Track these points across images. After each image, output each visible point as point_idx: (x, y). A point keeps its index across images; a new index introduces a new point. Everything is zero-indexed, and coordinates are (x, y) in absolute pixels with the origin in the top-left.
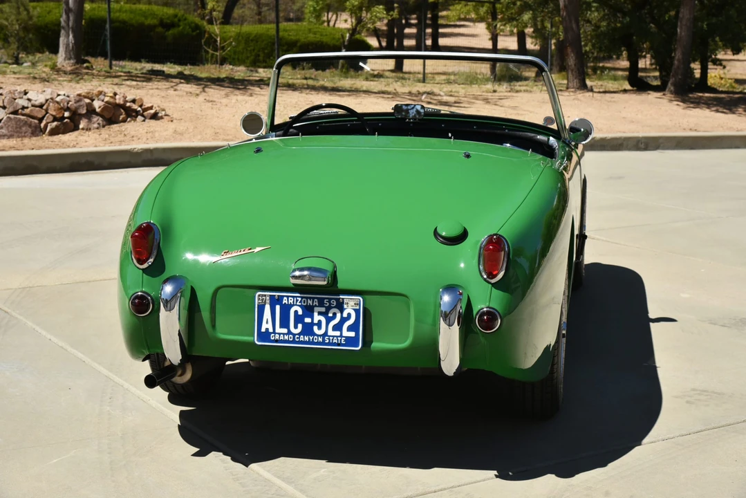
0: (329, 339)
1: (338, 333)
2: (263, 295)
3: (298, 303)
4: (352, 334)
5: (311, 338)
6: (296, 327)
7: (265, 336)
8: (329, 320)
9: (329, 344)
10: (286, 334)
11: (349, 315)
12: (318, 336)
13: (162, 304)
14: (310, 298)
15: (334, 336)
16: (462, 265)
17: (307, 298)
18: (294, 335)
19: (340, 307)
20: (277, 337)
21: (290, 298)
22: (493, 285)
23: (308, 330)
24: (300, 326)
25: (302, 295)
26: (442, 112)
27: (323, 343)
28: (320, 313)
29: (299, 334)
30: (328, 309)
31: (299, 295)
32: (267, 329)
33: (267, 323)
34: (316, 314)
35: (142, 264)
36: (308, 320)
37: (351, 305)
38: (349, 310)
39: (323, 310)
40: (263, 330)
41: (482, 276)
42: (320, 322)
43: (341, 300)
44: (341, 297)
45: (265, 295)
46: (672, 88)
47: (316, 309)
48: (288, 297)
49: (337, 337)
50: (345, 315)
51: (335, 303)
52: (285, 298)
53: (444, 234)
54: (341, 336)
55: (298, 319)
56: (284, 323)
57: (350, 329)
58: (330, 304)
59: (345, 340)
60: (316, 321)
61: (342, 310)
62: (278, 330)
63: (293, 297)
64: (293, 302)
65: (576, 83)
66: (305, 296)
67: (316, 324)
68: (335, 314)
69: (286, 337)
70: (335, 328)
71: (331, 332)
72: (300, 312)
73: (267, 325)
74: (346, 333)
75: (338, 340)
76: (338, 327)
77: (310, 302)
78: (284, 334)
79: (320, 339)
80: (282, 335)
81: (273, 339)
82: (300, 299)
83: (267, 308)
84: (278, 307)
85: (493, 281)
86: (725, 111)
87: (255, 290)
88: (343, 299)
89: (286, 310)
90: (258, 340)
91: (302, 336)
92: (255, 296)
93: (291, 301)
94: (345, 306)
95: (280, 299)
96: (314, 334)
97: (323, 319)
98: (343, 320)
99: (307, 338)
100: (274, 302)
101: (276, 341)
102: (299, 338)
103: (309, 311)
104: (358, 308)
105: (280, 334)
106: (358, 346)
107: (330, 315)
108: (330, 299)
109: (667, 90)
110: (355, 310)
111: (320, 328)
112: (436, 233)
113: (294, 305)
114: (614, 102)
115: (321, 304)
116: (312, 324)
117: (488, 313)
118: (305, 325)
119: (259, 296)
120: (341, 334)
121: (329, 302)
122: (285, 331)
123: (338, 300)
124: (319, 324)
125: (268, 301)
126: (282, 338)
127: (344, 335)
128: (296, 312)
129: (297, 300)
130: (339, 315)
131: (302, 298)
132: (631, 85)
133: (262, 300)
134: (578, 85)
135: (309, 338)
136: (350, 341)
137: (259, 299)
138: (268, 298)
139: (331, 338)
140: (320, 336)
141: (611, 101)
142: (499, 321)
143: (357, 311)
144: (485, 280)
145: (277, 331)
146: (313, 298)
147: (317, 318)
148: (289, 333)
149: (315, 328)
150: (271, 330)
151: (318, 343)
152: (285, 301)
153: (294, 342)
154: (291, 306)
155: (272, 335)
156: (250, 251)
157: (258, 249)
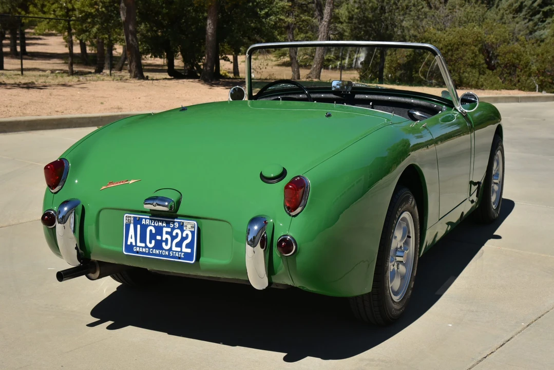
0: (173, 253)
1: (179, 249)
3: (152, 224)
4: (189, 251)
5: (161, 252)
6: (150, 242)
7: (130, 248)
8: (173, 238)
9: (173, 257)
10: (144, 247)
11: (187, 235)
12: (165, 250)
14: (161, 221)
15: (176, 251)
17: (158, 220)
18: (149, 248)
19: (181, 227)
20: (138, 249)
22: (293, 217)
23: (158, 245)
24: (153, 242)
27: (168, 256)
28: (167, 233)
29: (153, 248)
30: (173, 229)
31: (153, 218)
32: (131, 243)
33: (131, 238)
34: (164, 233)
35: (52, 189)
36: (159, 238)
37: (189, 228)
38: (187, 232)
39: (169, 230)
40: (129, 243)
41: (285, 209)
42: (167, 239)
44: (182, 221)
45: (130, 217)
47: (164, 229)
48: (146, 219)
49: (179, 252)
51: (177, 225)
52: (144, 220)
54: (181, 251)
55: (153, 236)
56: (143, 240)
57: (188, 246)
58: (174, 226)
59: (184, 255)
60: (164, 239)
61: (182, 231)
62: (139, 244)
63: (149, 219)
66: (157, 218)
67: (164, 241)
68: (177, 234)
69: (144, 250)
70: (177, 245)
71: (174, 248)
72: (154, 231)
73: (131, 240)
74: (185, 250)
75: (179, 254)
76: (179, 245)
77: (160, 224)
78: (142, 247)
79: (167, 253)
80: (141, 248)
81: (135, 250)
82: (153, 221)
83: (132, 226)
84: (139, 226)
85: (293, 214)
87: (124, 213)
88: (183, 223)
89: (144, 228)
90: (125, 251)
91: (154, 250)
92: (124, 217)
93: (148, 222)
94: (185, 228)
95: (139, 221)
96: (163, 249)
97: (169, 238)
98: (183, 239)
99: (157, 252)
100: (137, 222)
101: (137, 252)
102: (152, 251)
103: (159, 230)
104: (193, 230)
105: (140, 247)
106: (192, 261)
107: (174, 234)
108: (174, 222)
110: (191, 231)
111: (167, 244)
112: (262, 175)
113: (149, 225)
115: (168, 225)
116: (161, 241)
117: (285, 240)
118: (157, 241)
119: (126, 217)
120: (181, 249)
121: (174, 224)
122: (143, 245)
123: (180, 223)
124: (166, 241)
125: (132, 221)
126: (141, 250)
127: (183, 251)
128: (151, 231)
130: (180, 235)
131: (155, 220)
133: (129, 220)
135: (159, 252)
136: (188, 256)
137: (126, 219)
138: (132, 219)
140: (167, 250)
143: (193, 233)
144: (287, 213)
145: (138, 245)
146: (163, 221)
147: (165, 236)
148: (146, 247)
149: (164, 244)
150: (134, 244)
151: (165, 256)
152: (143, 222)
153: (149, 254)
154: (147, 226)
155: (134, 247)
156: (126, 183)
157: (132, 181)
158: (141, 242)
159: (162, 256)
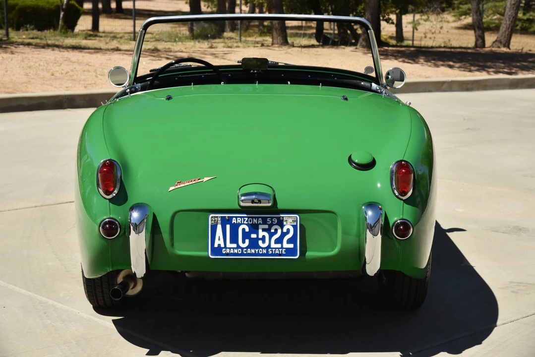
0: (272, 251)
1: (279, 246)
2: (215, 217)
3: (245, 222)
4: (291, 246)
5: (257, 251)
6: (244, 242)
7: (217, 250)
8: (271, 235)
9: (272, 255)
10: (236, 248)
11: (288, 230)
12: (262, 248)
13: (132, 227)
14: (255, 218)
15: (276, 248)
16: (379, 185)
17: (253, 218)
18: (242, 249)
19: (281, 224)
20: (228, 251)
21: (238, 219)
22: (405, 201)
23: (254, 244)
24: (247, 241)
25: (248, 216)
27: (267, 254)
28: (264, 230)
29: (247, 248)
30: (271, 226)
31: (246, 215)
32: (219, 245)
33: (219, 239)
34: (260, 231)
35: (108, 195)
36: (254, 236)
37: (290, 223)
38: (288, 226)
39: (266, 227)
40: (216, 245)
41: (395, 194)
42: (264, 237)
43: (281, 218)
44: (281, 216)
45: (217, 217)
46: (364, 43)
47: (260, 226)
48: (236, 217)
49: (278, 248)
50: (285, 230)
51: (276, 221)
52: (234, 219)
53: (356, 161)
54: (282, 248)
55: (246, 235)
56: (234, 239)
57: (289, 242)
58: (272, 222)
59: (285, 251)
60: (260, 237)
61: (282, 226)
62: (229, 245)
63: (241, 217)
64: (241, 221)
66: (251, 216)
67: (260, 239)
68: (276, 230)
69: (236, 251)
70: (277, 242)
71: (273, 245)
72: (247, 230)
73: (219, 242)
74: (286, 245)
75: (279, 251)
76: (279, 241)
77: (255, 221)
78: (234, 248)
79: (265, 251)
80: (232, 250)
81: (225, 252)
82: (246, 219)
83: (219, 227)
84: (228, 227)
85: (404, 198)
86: (410, 61)
87: (208, 213)
88: (283, 217)
89: (235, 228)
90: (212, 255)
91: (249, 250)
92: (208, 218)
93: (239, 221)
94: (285, 223)
95: (229, 221)
96: (259, 247)
97: (266, 234)
98: (283, 235)
99: (253, 251)
100: (225, 222)
101: (227, 254)
102: (247, 251)
103: (254, 228)
104: (295, 224)
105: (230, 248)
106: (296, 255)
107: (273, 231)
108: (272, 218)
109: (359, 44)
110: (293, 226)
111: (264, 242)
112: (350, 160)
113: (241, 224)
114: (320, 55)
115: (265, 222)
116: (258, 239)
117: (402, 224)
118: (251, 240)
119: (212, 217)
120: (282, 246)
121: (271, 220)
122: (235, 245)
123: (278, 218)
124: (263, 239)
125: (220, 222)
126: (232, 251)
127: (284, 246)
128: (244, 230)
129: (244, 220)
130: (279, 231)
131: (248, 218)
132: (318, 41)
133: (215, 220)
134: (282, 41)
135: (255, 251)
136: (289, 252)
137: (212, 220)
138: (219, 219)
139: (274, 250)
140: (265, 248)
141: (317, 55)
142: (412, 229)
143: (295, 227)
144: (397, 197)
145: (227, 246)
146: (258, 218)
147: (261, 234)
148: (238, 247)
149: (260, 242)
150: (223, 246)
151: (263, 255)
152: (234, 221)
153: (242, 254)
154: (239, 225)
155: (223, 249)
156: (199, 181)
157: (206, 179)
158: (231, 242)
159: (259, 255)
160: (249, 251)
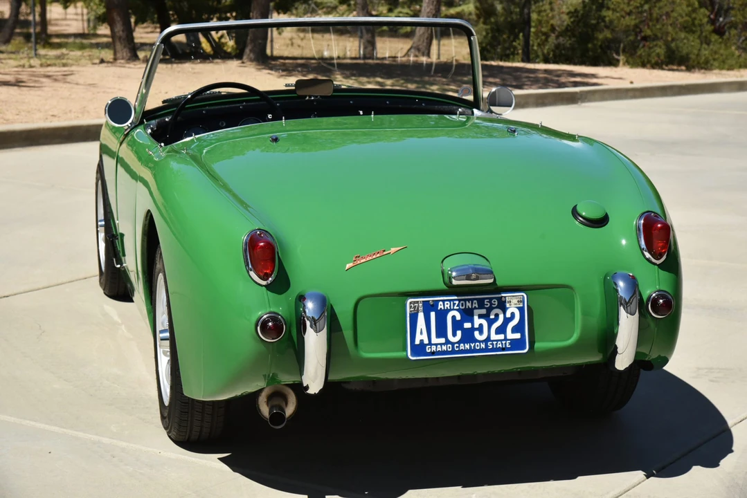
0: (493, 344)
1: (501, 337)
2: (415, 302)
3: (455, 307)
4: (518, 336)
6: (454, 335)
7: (419, 349)
8: (490, 323)
9: (493, 350)
10: (444, 344)
11: (513, 315)
12: (480, 342)
14: (469, 300)
15: (497, 341)
17: (465, 300)
18: (453, 344)
19: (503, 306)
20: (434, 348)
21: (446, 303)
22: (660, 266)
23: (468, 336)
24: (459, 333)
25: (460, 298)
26: (343, 87)
27: (486, 350)
28: (480, 316)
29: (459, 342)
30: (489, 310)
31: (456, 298)
32: (422, 341)
33: (421, 333)
34: (476, 318)
35: (264, 280)
36: (467, 325)
37: (514, 304)
38: (512, 309)
39: (483, 311)
40: (417, 342)
41: (645, 256)
42: (481, 326)
43: (503, 299)
44: (503, 295)
45: (418, 302)
47: (477, 312)
48: (443, 301)
49: (501, 340)
50: (508, 315)
51: (496, 303)
52: (441, 303)
54: (506, 339)
55: (457, 325)
56: (441, 332)
57: (514, 330)
58: (491, 304)
59: (510, 344)
60: (476, 326)
61: (504, 310)
62: (435, 340)
63: (450, 300)
64: (450, 306)
65: (125, 53)
66: (463, 298)
67: (476, 329)
68: (497, 316)
69: (444, 348)
70: (498, 331)
71: (494, 337)
72: (458, 317)
73: (421, 337)
74: (510, 336)
75: (502, 344)
76: (501, 330)
77: (469, 304)
78: (441, 344)
79: (483, 346)
80: (439, 346)
81: (429, 351)
82: (457, 302)
83: (421, 316)
84: (433, 315)
85: (659, 262)
87: (405, 297)
88: (505, 297)
89: (441, 316)
90: (412, 355)
91: (462, 345)
92: (406, 305)
93: (447, 305)
94: (508, 305)
95: (433, 306)
96: (476, 341)
97: (484, 322)
98: (507, 321)
99: (467, 346)
100: (428, 308)
101: (433, 353)
102: (458, 347)
103: (468, 314)
104: (521, 305)
105: (436, 345)
106: (524, 348)
107: (492, 317)
108: (491, 299)
109: (245, 57)
110: (519, 308)
111: (481, 333)
112: (575, 213)
113: (451, 310)
115: (481, 306)
116: (473, 329)
118: (465, 331)
119: (411, 303)
120: (505, 337)
121: (490, 302)
122: (442, 340)
123: (500, 299)
124: (480, 329)
125: (421, 309)
126: (439, 348)
127: (508, 337)
128: (454, 317)
129: (454, 304)
130: (501, 317)
131: (459, 300)
133: (415, 307)
134: (129, 55)
135: (470, 346)
136: (516, 344)
137: (411, 307)
138: (421, 305)
140: (482, 341)
142: (674, 303)
143: (521, 310)
145: (433, 342)
146: (472, 300)
147: (477, 321)
148: (448, 342)
149: (476, 334)
150: (426, 341)
151: (481, 350)
152: (440, 306)
153: (453, 352)
154: (447, 311)
155: (427, 347)
156: (385, 253)
157: (393, 250)
158: (438, 336)
159: (475, 351)
160: (462, 347)
